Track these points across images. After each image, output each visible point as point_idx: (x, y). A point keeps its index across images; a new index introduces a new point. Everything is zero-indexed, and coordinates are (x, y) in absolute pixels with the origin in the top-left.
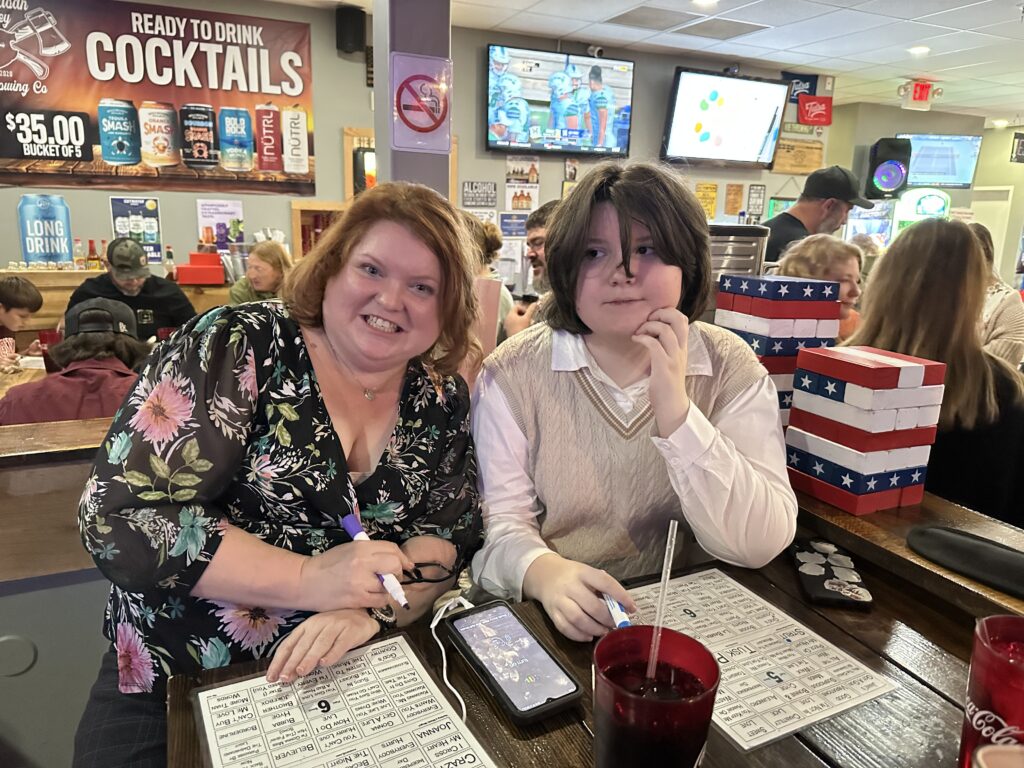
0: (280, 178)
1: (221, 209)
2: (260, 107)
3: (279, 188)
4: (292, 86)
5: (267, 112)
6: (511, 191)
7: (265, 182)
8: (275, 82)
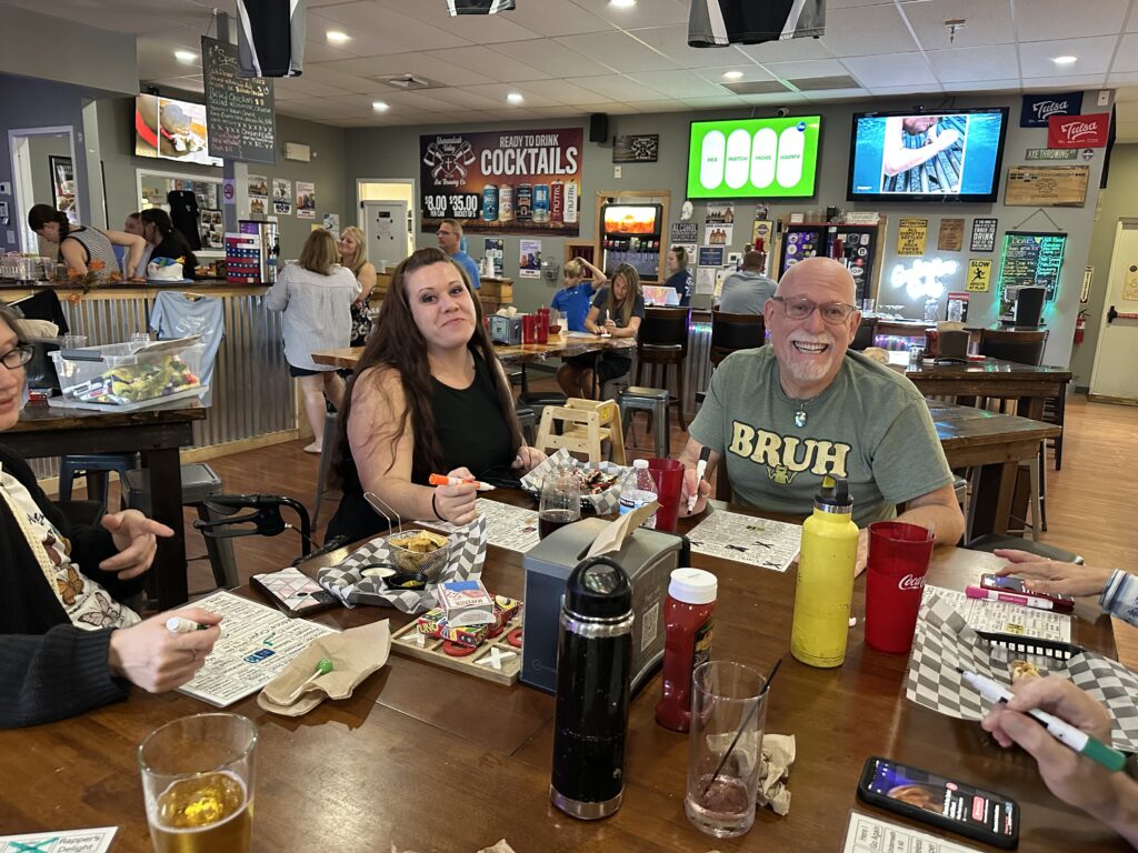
0: (561, 226)
1: (532, 245)
2: (554, 183)
3: (560, 233)
4: (571, 168)
5: (557, 186)
6: (709, 231)
7: (553, 229)
8: (562, 167)
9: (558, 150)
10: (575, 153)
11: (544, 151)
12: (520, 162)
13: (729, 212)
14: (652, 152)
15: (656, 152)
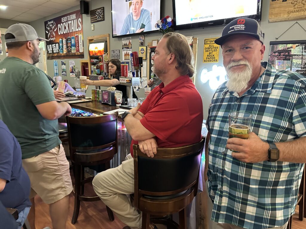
0: (79, 54)
1: (72, 63)
2: (76, 35)
3: (79, 57)
4: (80, 28)
6: (124, 53)
7: (77, 55)
8: (78, 28)
9: (76, 20)
10: (81, 21)
11: (72, 21)
12: (67, 28)
13: (130, 42)
14: (102, 16)
15: (104, 16)
